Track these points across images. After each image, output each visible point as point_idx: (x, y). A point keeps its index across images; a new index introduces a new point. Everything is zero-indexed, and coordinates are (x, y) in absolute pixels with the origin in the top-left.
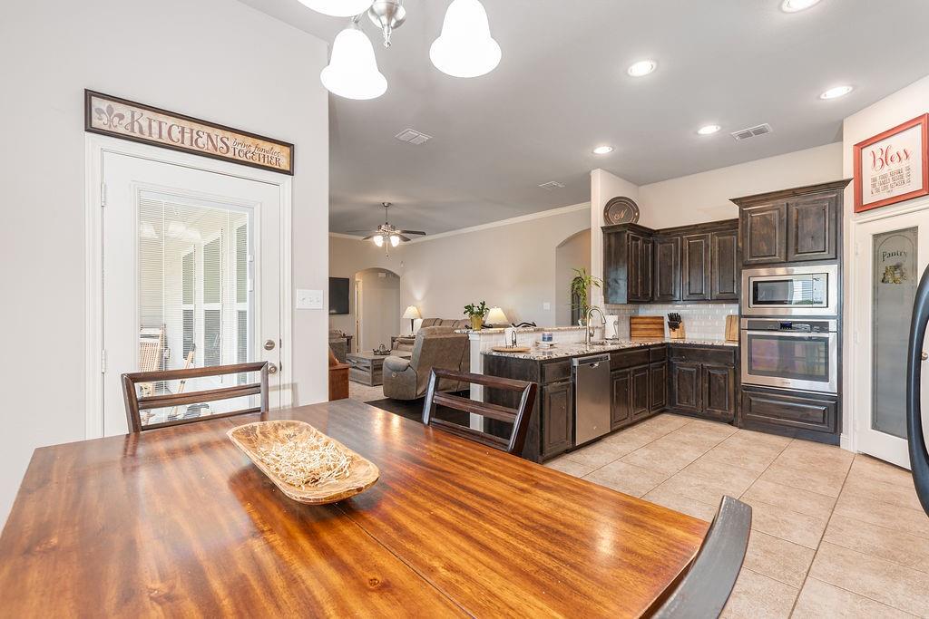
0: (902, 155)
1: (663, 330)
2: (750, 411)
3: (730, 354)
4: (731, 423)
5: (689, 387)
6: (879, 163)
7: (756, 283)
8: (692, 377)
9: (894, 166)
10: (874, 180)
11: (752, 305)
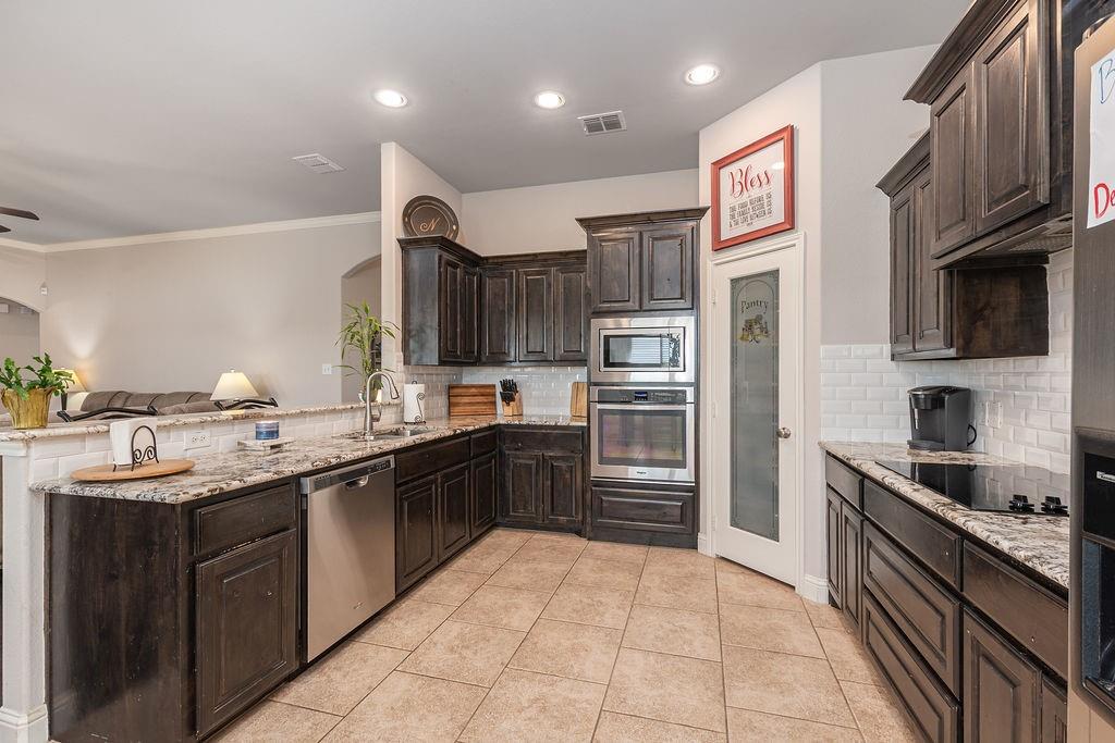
0: (763, 177)
1: (494, 403)
2: (602, 516)
3: (577, 436)
4: (579, 533)
5: (527, 487)
6: (738, 188)
7: (607, 338)
8: (531, 473)
9: (755, 192)
10: (733, 209)
11: (603, 369)
